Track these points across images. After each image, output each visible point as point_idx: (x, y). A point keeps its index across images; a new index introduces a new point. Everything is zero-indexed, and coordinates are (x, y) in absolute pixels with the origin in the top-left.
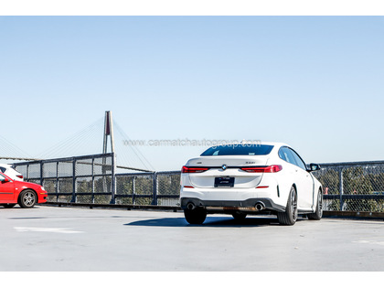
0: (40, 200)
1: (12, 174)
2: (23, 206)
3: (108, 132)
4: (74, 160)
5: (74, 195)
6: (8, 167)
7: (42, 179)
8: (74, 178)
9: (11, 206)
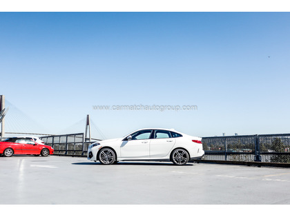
0: (50, 153)
1: (39, 142)
2: (43, 156)
3: (88, 124)
4: (67, 136)
5: (66, 151)
6: (38, 139)
7: (53, 144)
8: (67, 143)
9: (38, 156)
